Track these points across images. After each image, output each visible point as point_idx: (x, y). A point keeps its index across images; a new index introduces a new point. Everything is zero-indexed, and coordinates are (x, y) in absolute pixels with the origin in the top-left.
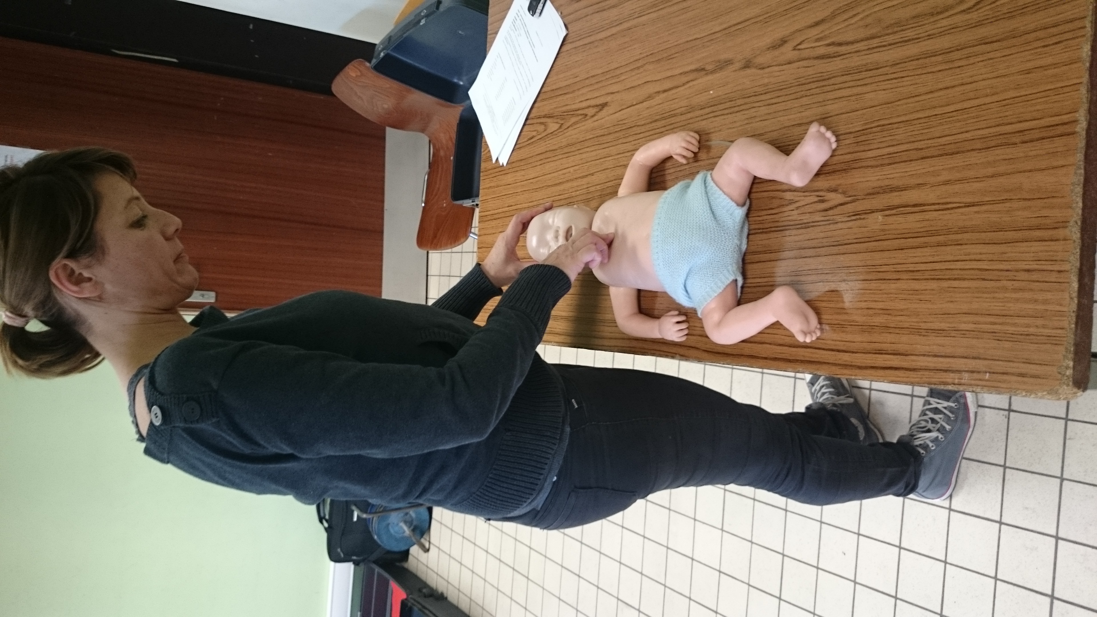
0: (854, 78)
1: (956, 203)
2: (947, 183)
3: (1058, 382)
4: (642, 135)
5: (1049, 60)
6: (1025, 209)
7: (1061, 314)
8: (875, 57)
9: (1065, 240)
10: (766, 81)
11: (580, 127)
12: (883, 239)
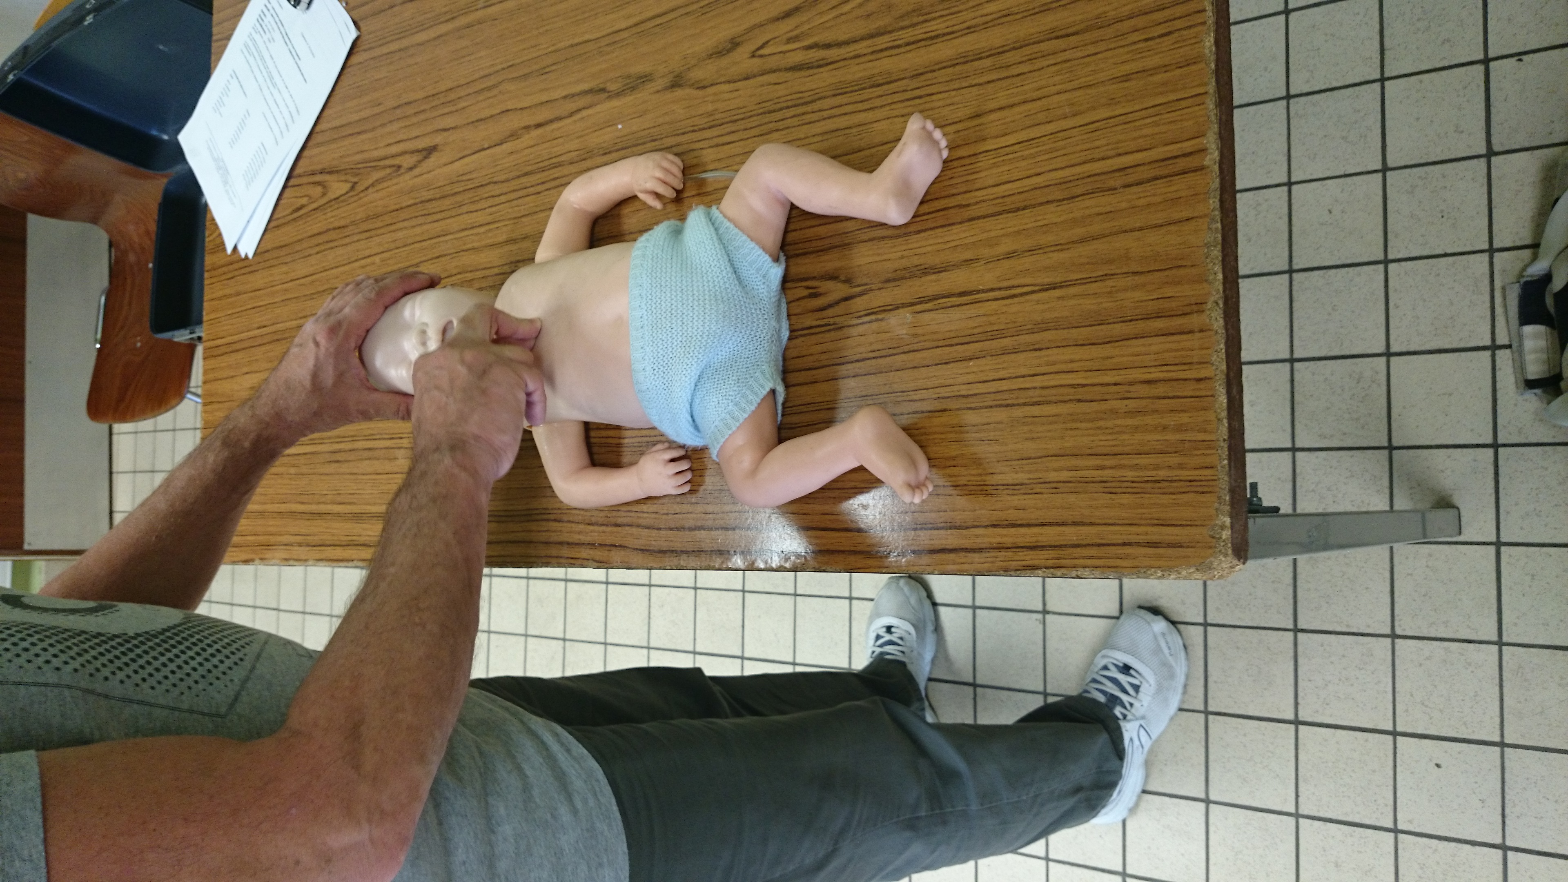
0: (855, 99)
1: (1024, 286)
2: (1010, 256)
3: (1210, 551)
4: (503, 199)
5: (1155, 61)
6: (1135, 288)
7: (1207, 445)
8: (887, 64)
9: (1202, 331)
10: (710, 107)
11: (388, 187)
12: (916, 348)
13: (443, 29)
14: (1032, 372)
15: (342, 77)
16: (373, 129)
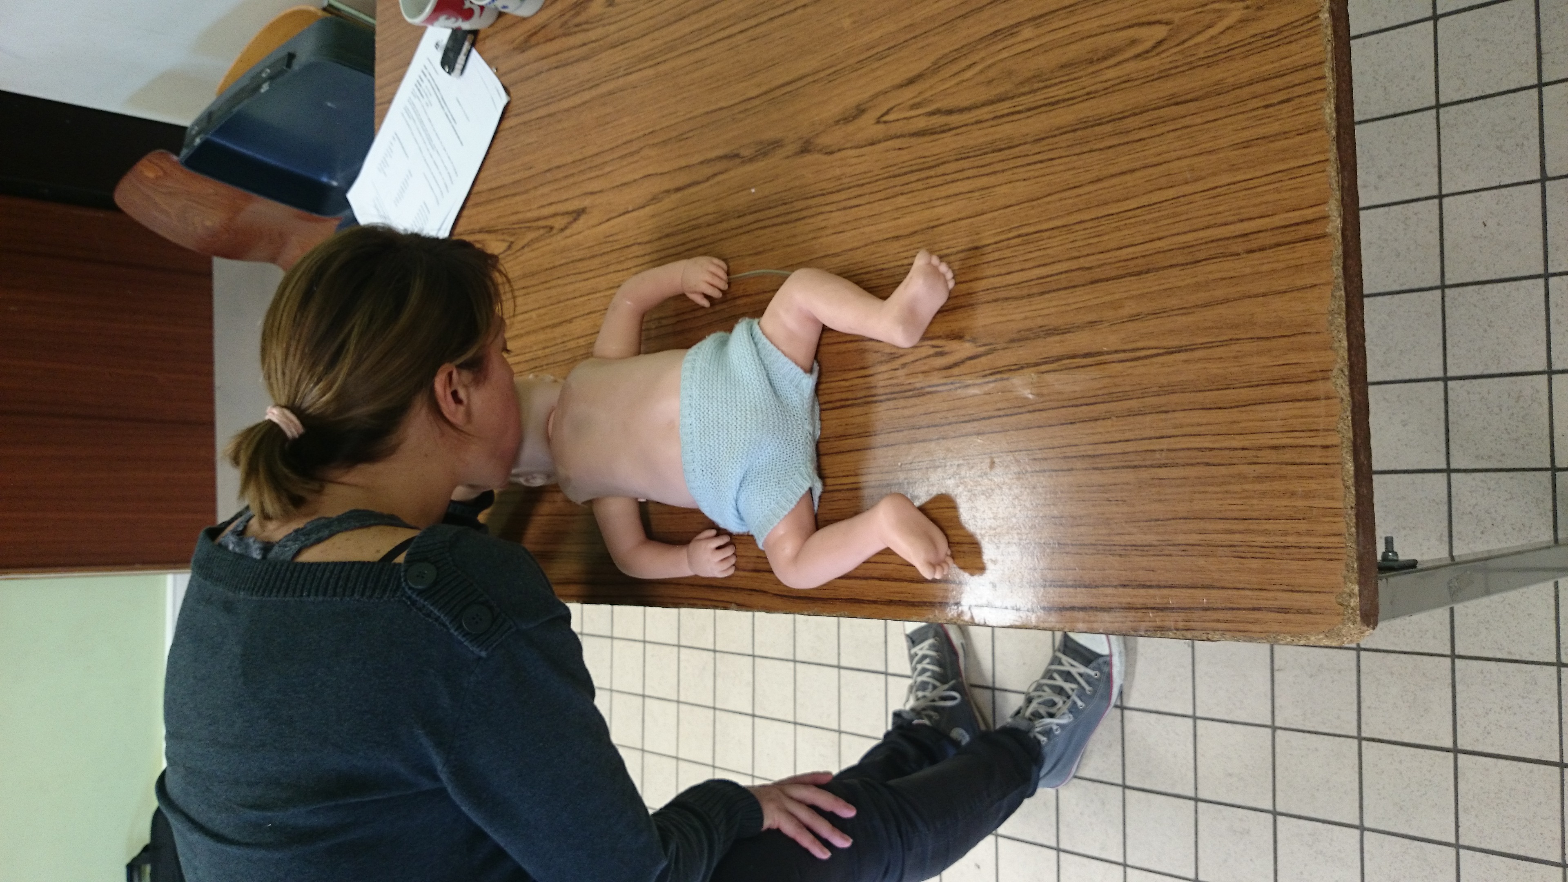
0: (976, 164)
1: (1149, 348)
2: (1134, 318)
3: (1340, 618)
4: (646, 259)
5: (1275, 128)
6: (1260, 353)
7: (1335, 512)
8: (1007, 130)
9: (1328, 398)
10: (838, 172)
11: (541, 247)
12: (1041, 408)
13: (587, 95)
14: (1158, 435)
15: (496, 141)
16: (526, 192)
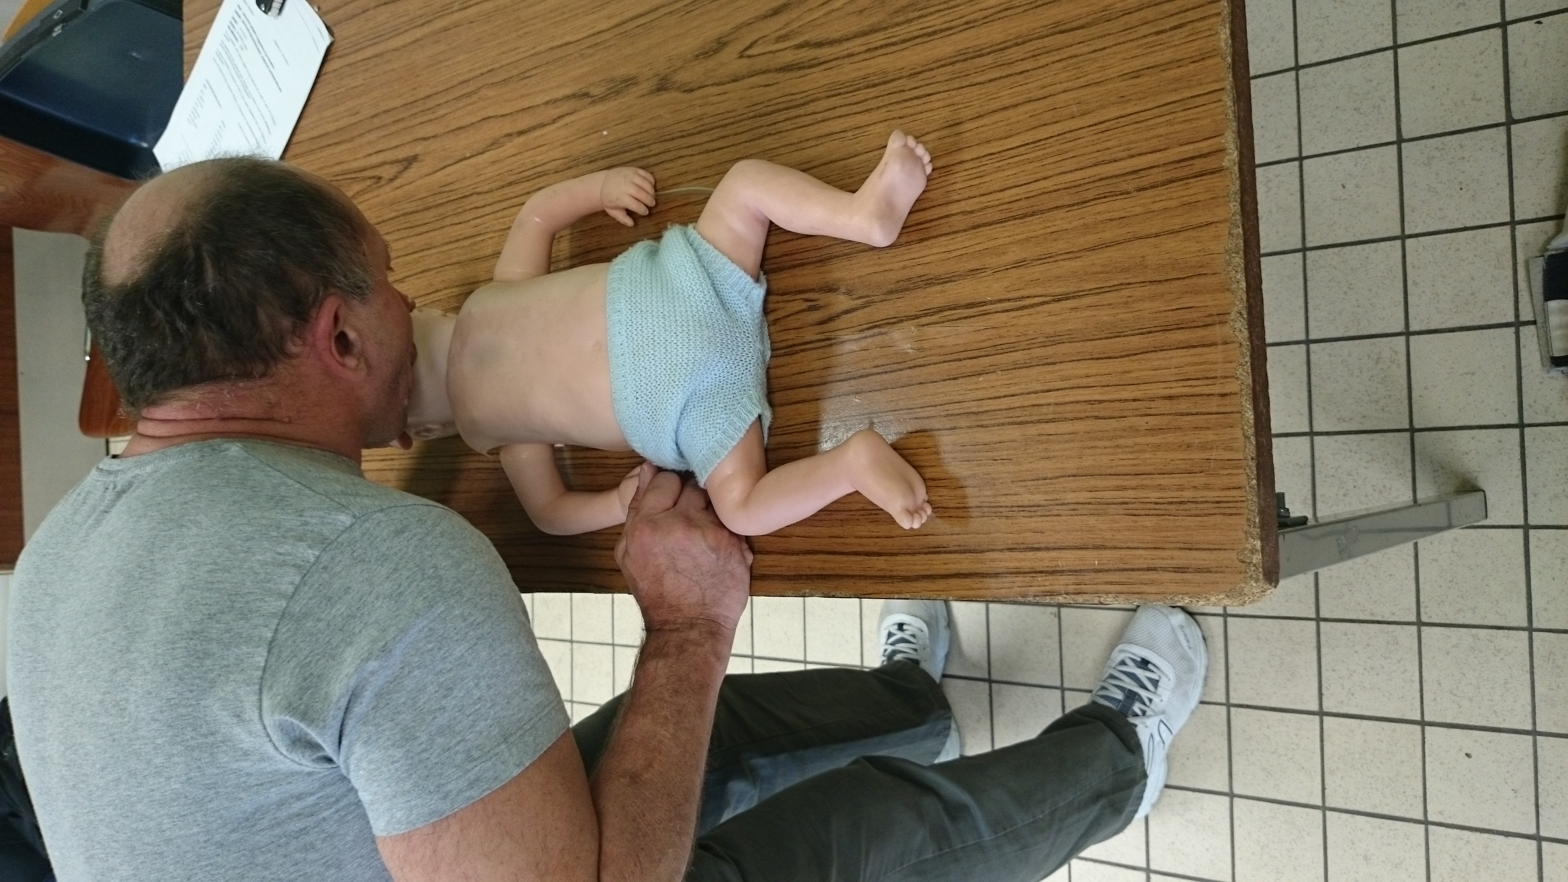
0: (848, 101)
1: (1035, 297)
2: (1019, 264)
3: (1241, 576)
4: (488, 210)
5: (1168, 55)
6: (1152, 298)
7: (1234, 464)
8: (882, 63)
9: (1226, 343)
10: (698, 111)
11: (368, 200)
12: (922, 363)
13: (418, 33)
14: (1045, 388)
15: (317, 86)
16: (352, 139)
